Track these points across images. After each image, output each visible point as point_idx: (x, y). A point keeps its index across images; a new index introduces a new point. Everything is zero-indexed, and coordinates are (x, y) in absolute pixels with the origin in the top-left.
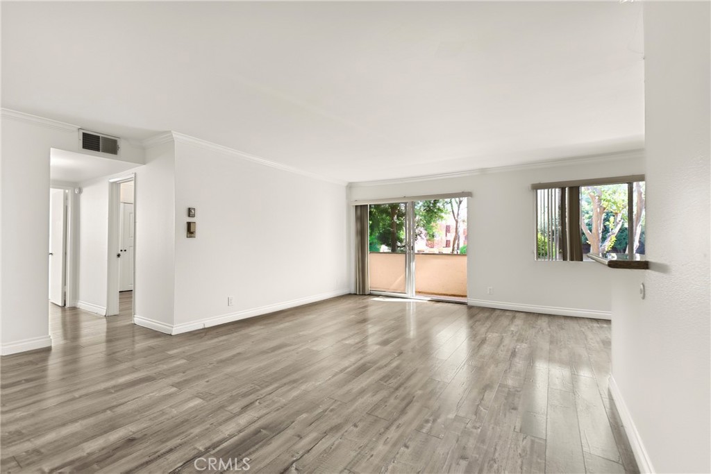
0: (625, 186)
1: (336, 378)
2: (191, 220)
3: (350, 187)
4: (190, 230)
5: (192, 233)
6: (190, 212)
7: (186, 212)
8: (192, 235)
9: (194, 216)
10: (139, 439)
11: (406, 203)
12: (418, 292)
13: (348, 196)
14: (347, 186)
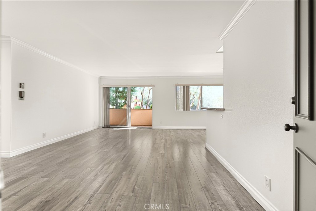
0: (200, 87)
1: (124, 159)
2: (21, 90)
3: (100, 78)
4: (21, 95)
5: (22, 97)
6: (21, 85)
7: (19, 85)
8: (22, 99)
9: (23, 88)
10: (51, 200)
11: (127, 87)
12: (132, 125)
13: (100, 83)
14: (99, 78)
